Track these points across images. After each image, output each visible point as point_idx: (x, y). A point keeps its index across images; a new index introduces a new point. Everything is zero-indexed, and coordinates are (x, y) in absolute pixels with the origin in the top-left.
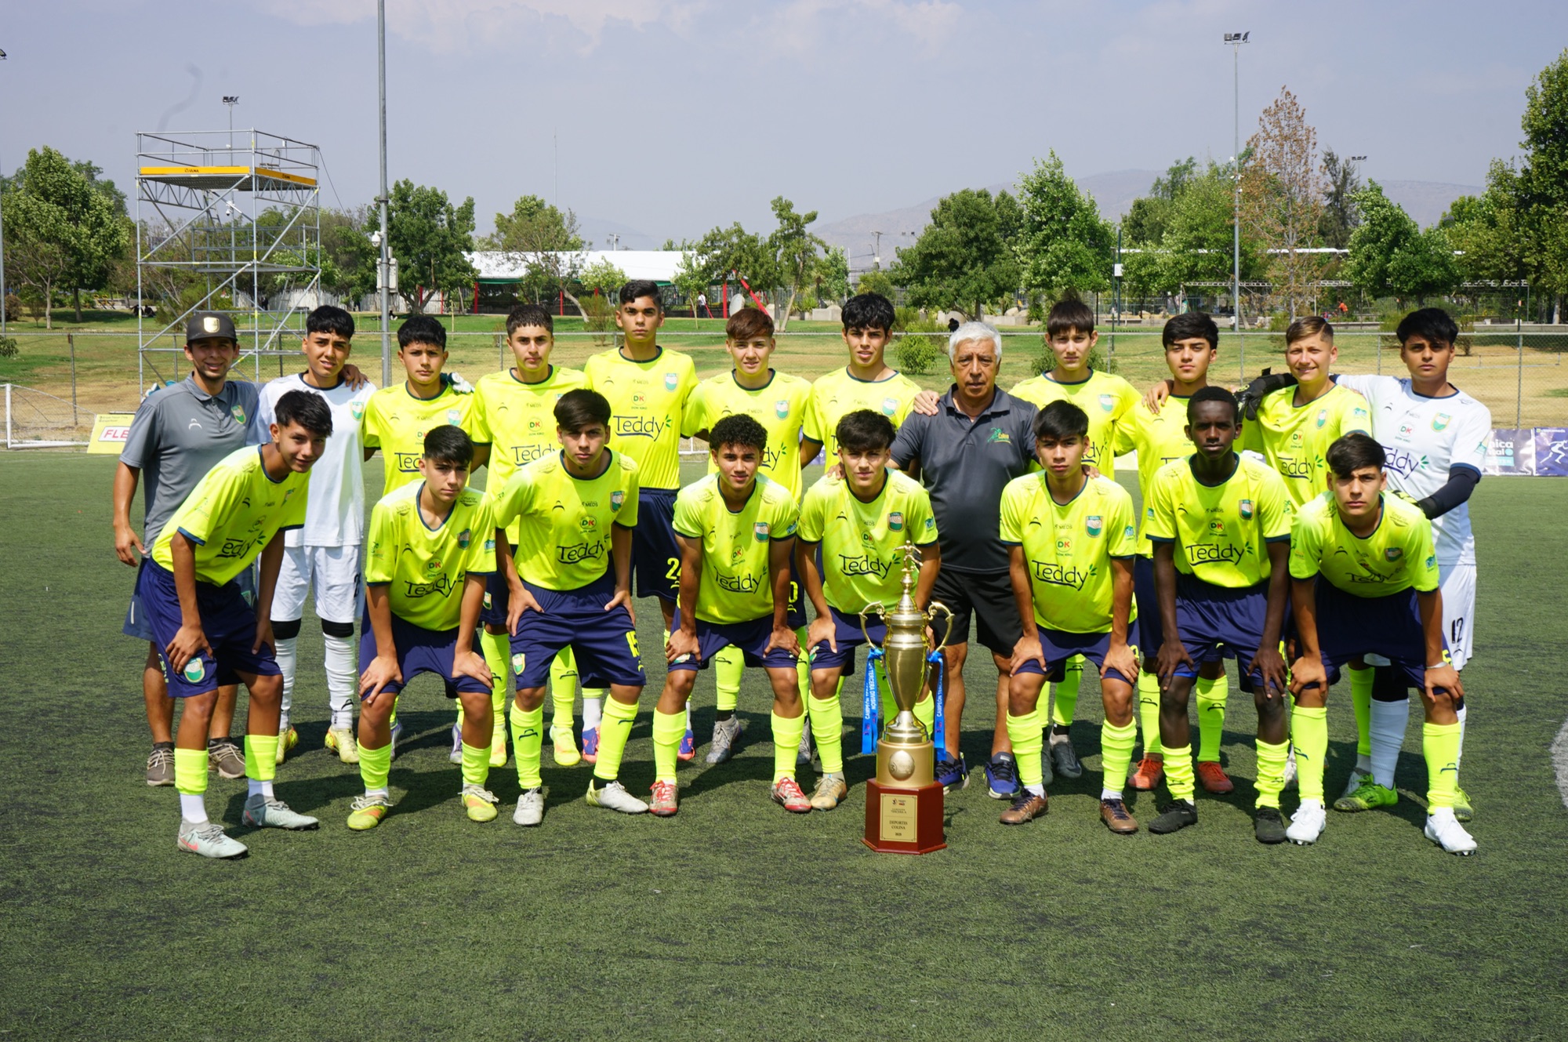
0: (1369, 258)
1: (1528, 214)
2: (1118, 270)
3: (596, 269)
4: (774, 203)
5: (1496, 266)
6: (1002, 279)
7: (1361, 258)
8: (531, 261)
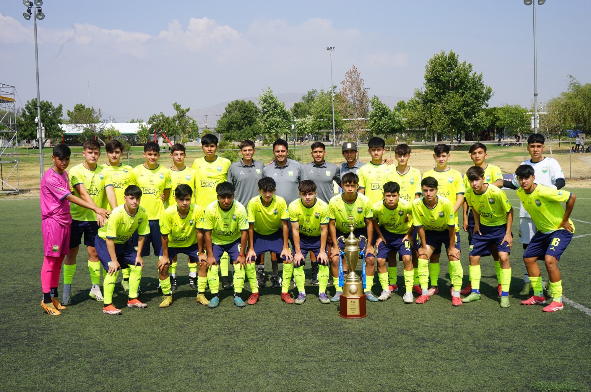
0: (375, 121)
1: (427, 106)
2: (293, 127)
3: (108, 130)
4: (174, 105)
5: (418, 123)
6: (256, 130)
7: (373, 122)
8: (85, 127)
